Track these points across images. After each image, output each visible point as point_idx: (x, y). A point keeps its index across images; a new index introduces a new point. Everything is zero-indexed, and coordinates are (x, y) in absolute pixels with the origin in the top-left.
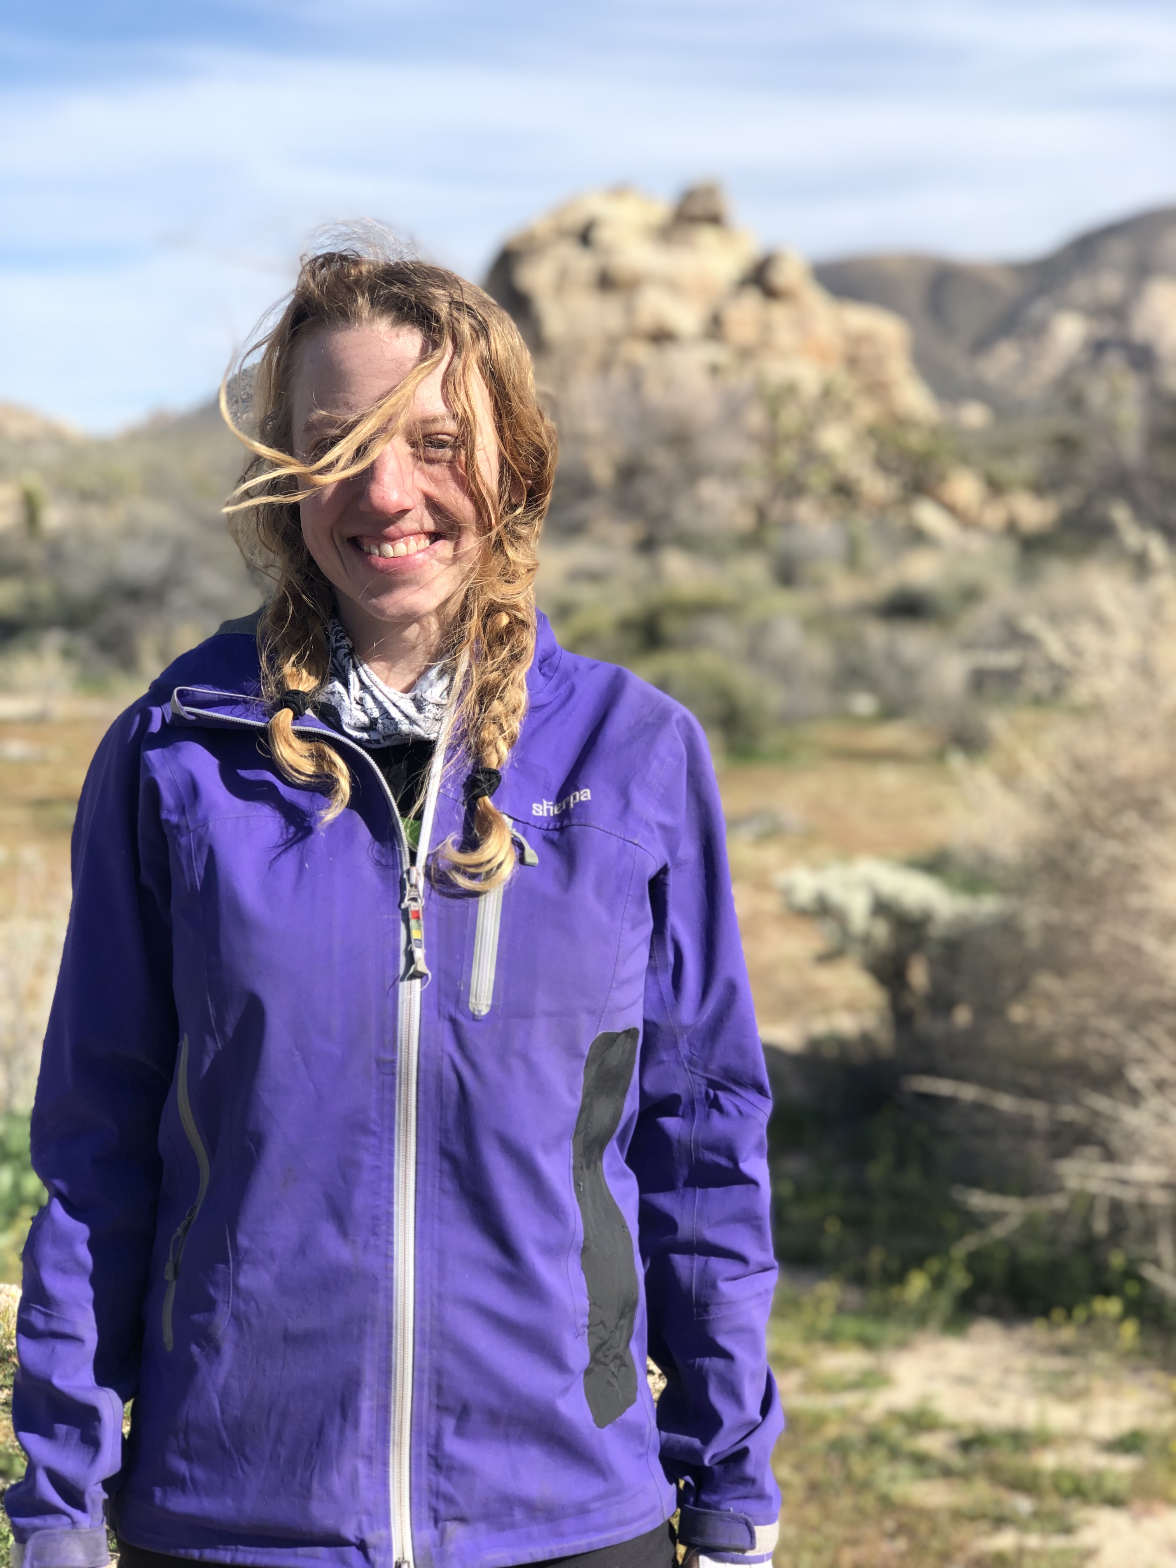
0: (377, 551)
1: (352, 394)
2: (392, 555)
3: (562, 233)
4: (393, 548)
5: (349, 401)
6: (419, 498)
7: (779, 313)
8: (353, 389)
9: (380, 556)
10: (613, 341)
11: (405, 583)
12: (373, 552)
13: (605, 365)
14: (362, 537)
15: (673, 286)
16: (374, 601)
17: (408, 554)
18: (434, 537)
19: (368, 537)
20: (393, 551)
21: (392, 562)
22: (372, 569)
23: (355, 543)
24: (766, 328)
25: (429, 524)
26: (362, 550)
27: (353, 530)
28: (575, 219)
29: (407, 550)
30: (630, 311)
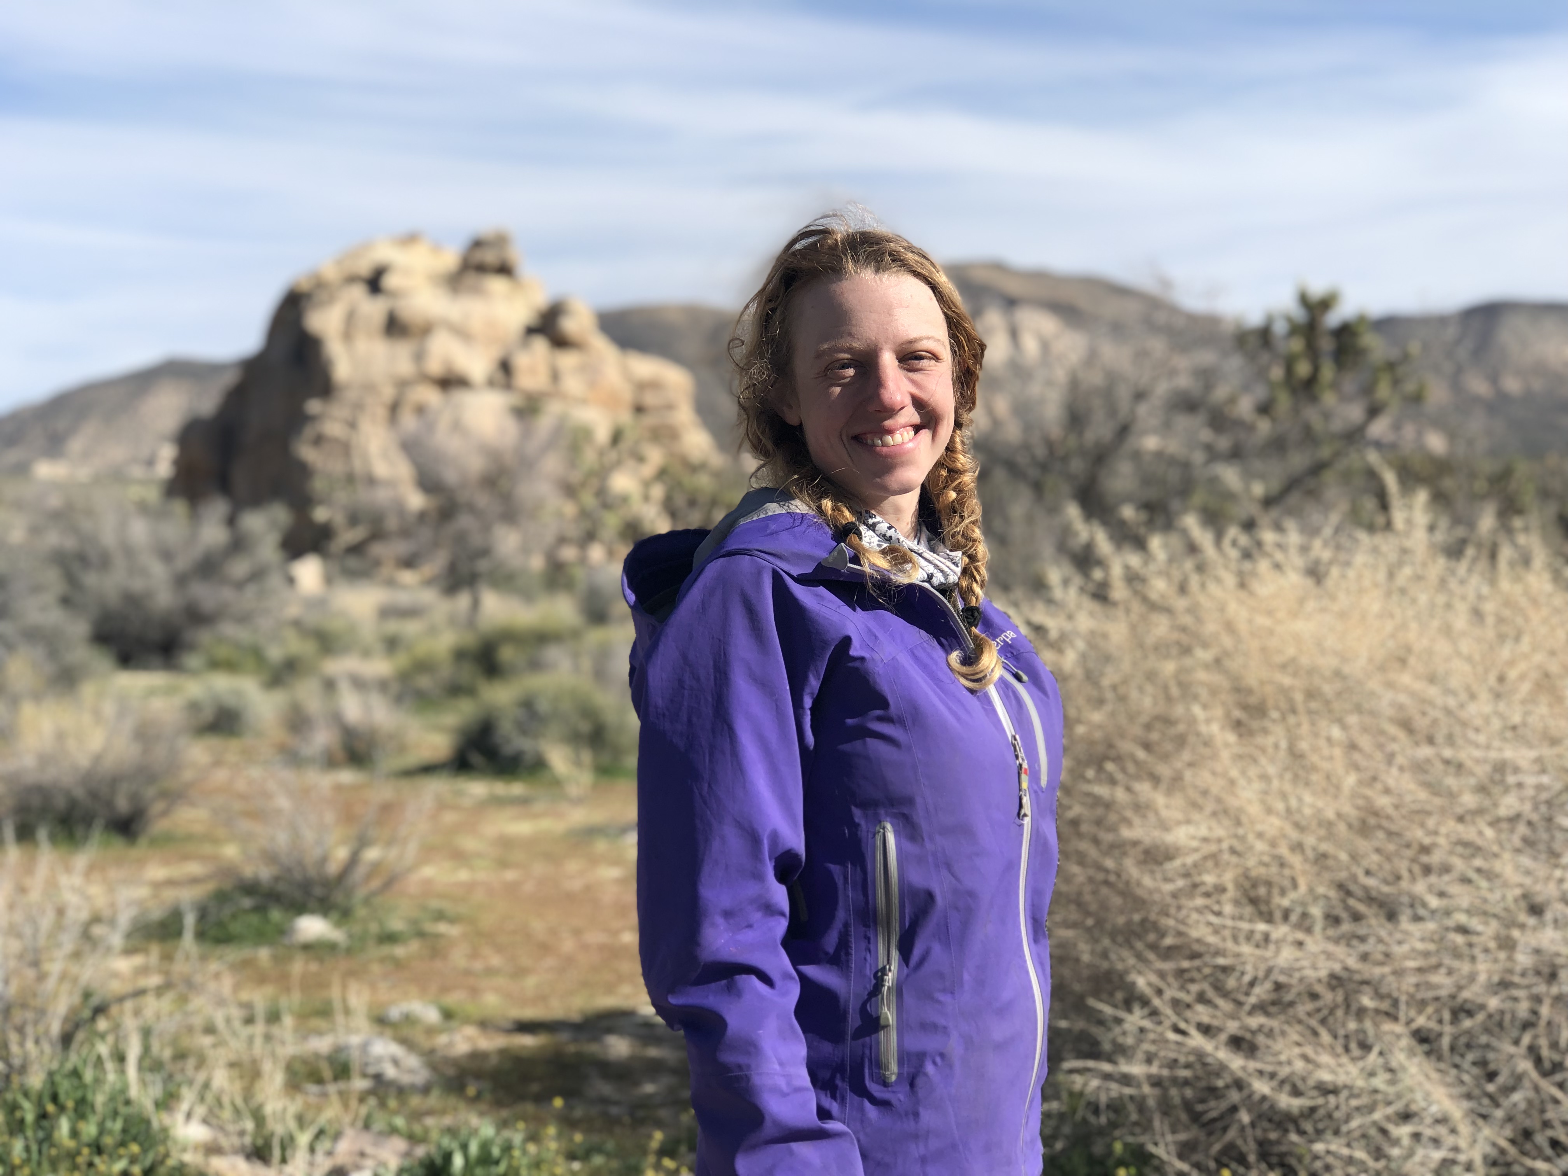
0: (880, 442)
1: (853, 326)
2: (892, 444)
3: (351, 279)
4: (892, 439)
5: (852, 332)
6: (908, 401)
7: (567, 360)
8: (854, 322)
9: (882, 446)
10: (403, 384)
11: (903, 464)
12: (876, 444)
13: (394, 409)
14: (865, 434)
15: (462, 333)
16: (878, 480)
17: (903, 443)
18: (917, 429)
19: (871, 433)
20: (893, 441)
21: (891, 449)
22: (879, 455)
23: (857, 439)
24: (555, 376)
25: (916, 419)
26: (866, 444)
27: (857, 430)
28: (364, 267)
29: (903, 439)
30: (419, 357)
